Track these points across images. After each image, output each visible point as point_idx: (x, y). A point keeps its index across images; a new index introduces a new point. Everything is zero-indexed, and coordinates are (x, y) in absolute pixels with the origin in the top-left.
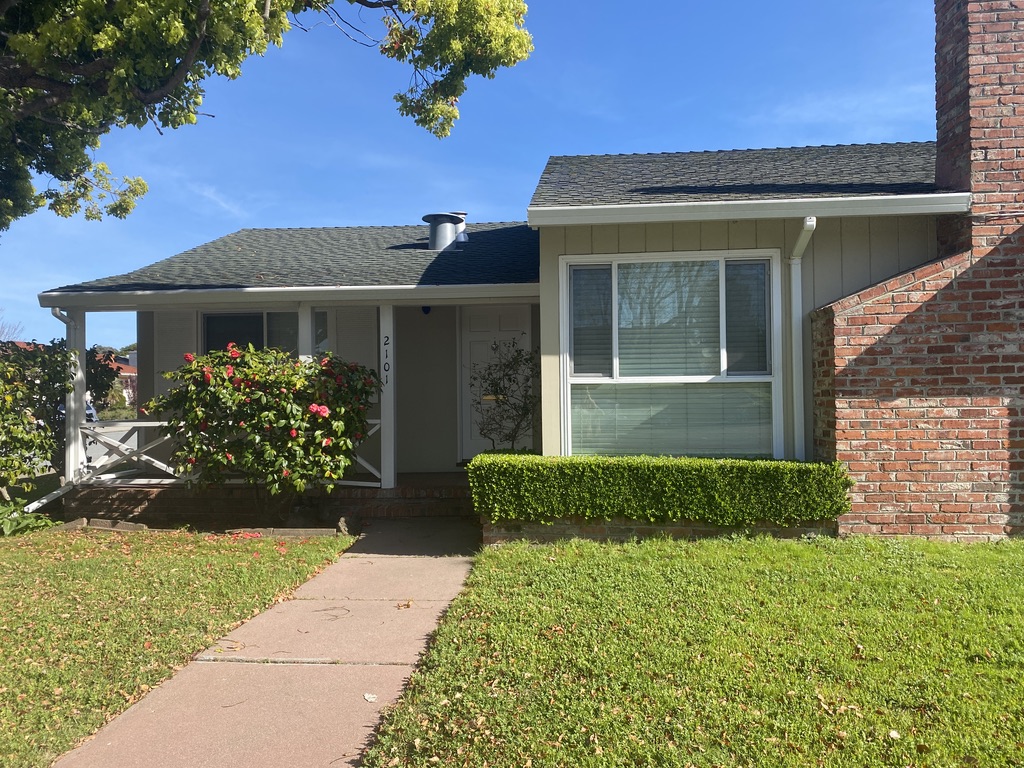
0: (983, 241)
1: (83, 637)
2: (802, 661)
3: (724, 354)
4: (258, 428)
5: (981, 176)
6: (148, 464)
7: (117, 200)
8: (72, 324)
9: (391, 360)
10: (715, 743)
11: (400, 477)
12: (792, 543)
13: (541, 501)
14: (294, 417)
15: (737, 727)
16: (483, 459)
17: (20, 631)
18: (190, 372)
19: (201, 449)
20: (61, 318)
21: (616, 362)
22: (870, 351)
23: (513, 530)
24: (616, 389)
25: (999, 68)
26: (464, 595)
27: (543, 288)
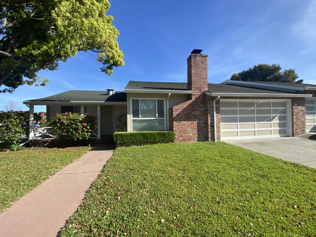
0: (194, 98)
1: (29, 172)
2: (167, 164)
3: (157, 114)
4: (72, 128)
5: (193, 88)
6: (48, 135)
7: (42, 83)
8: (31, 108)
9: (99, 115)
10: (152, 180)
11: (101, 136)
12: (167, 144)
13: (127, 140)
14: (79, 126)
15: (156, 176)
16: (116, 133)
17: (15, 171)
18: (57, 117)
19: (59, 132)
20: (28, 106)
21: (140, 116)
22: (178, 114)
23: (121, 145)
24: (140, 120)
25: (196, 73)
26: (112, 157)
27: (127, 103)
